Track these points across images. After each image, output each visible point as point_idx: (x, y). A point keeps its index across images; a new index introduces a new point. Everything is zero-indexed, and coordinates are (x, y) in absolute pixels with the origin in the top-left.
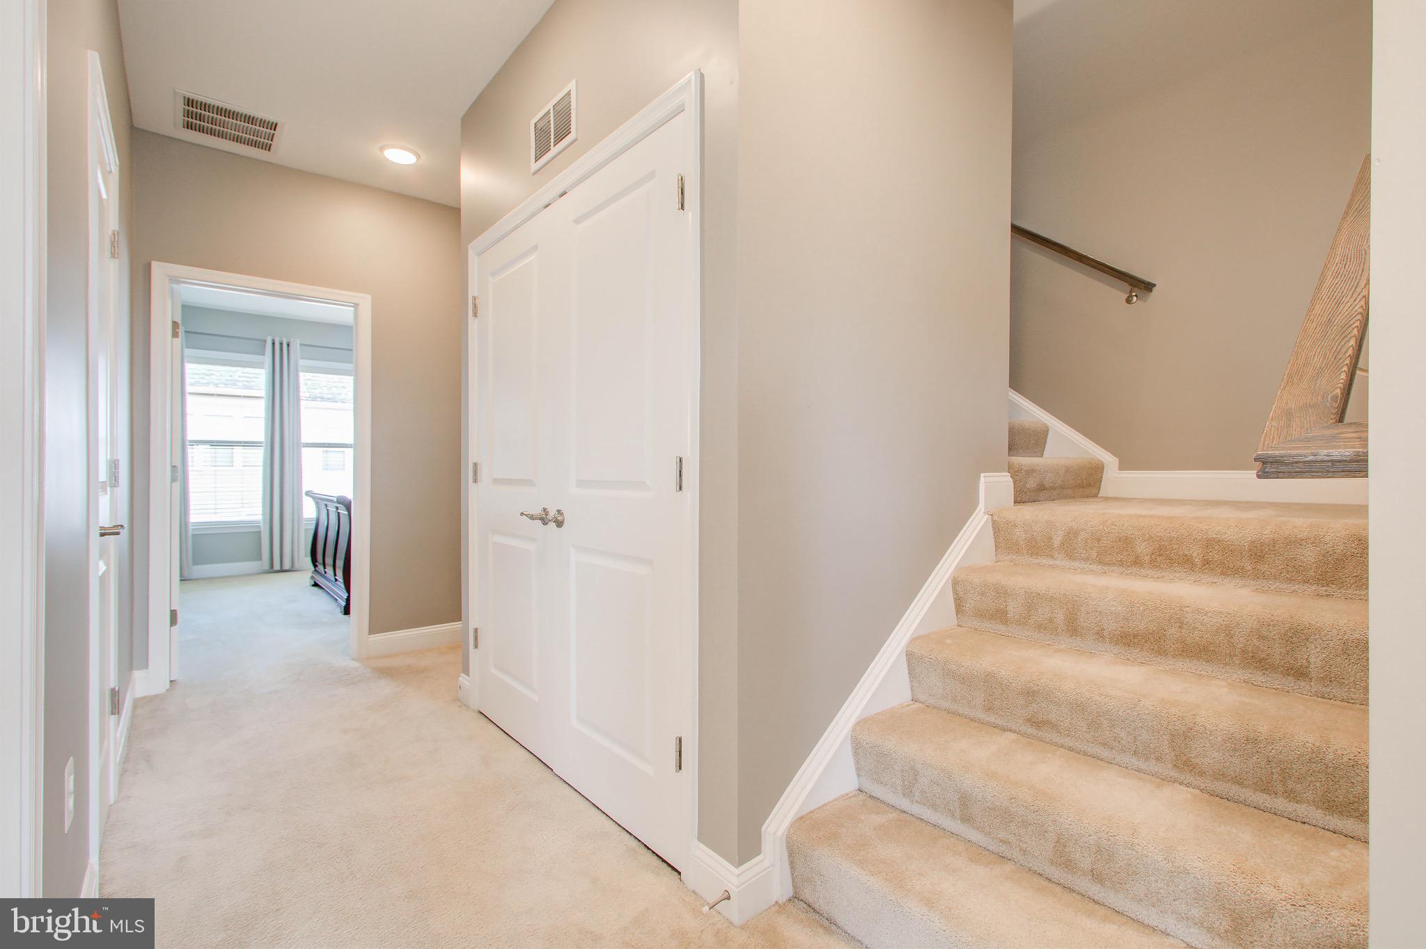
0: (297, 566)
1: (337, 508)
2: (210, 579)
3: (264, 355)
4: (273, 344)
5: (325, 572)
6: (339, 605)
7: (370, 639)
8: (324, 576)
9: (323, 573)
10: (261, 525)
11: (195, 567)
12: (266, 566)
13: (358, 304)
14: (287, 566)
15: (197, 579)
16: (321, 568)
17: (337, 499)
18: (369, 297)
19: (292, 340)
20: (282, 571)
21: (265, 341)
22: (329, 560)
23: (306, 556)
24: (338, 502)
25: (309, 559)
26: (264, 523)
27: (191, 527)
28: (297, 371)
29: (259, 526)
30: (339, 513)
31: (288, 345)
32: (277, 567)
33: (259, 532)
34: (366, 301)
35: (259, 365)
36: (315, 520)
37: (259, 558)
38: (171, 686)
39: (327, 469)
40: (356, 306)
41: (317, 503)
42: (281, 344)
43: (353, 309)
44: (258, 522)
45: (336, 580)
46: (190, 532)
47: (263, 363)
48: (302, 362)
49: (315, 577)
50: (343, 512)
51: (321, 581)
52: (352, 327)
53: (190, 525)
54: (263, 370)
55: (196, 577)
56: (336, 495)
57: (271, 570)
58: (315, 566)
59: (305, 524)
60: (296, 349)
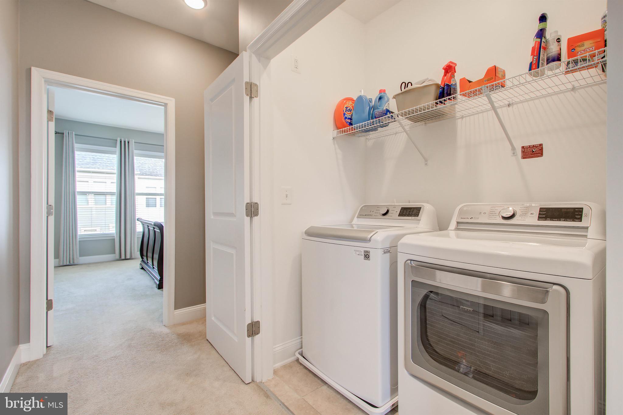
0: (133, 257)
1: (154, 228)
2: (89, 264)
3: (116, 147)
4: (121, 142)
5: (148, 263)
6: (155, 283)
7: (175, 313)
8: (147, 264)
9: (147, 263)
10: (115, 235)
11: (81, 258)
12: (118, 257)
13: (167, 104)
14: (128, 257)
15: (82, 264)
16: (145, 258)
17: (154, 224)
18: (173, 100)
19: (130, 140)
20: (126, 259)
21: (117, 140)
22: (150, 254)
23: (138, 251)
24: (154, 225)
25: (139, 253)
26: (117, 235)
27: (78, 237)
28: (133, 156)
29: (114, 236)
30: (155, 231)
31: (128, 142)
32: (123, 257)
33: (114, 239)
34: (172, 103)
35: (114, 153)
36: (142, 232)
37: (115, 253)
38: (47, 352)
39: (148, 207)
40: (166, 105)
41: (143, 225)
42: (125, 142)
43: (163, 107)
44: (113, 234)
45: (154, 268)
46: (78, 240)
47: (116, 152)
48: (136, 152)
49: (142, 264)
50: (157, 230)
51: (145, 266)
52: (163, 134)
53: (78, 236)
54: (116, 155)
55: (81, 263)
56: (154, 221)
57: (120, 259)
58: (142, 258)
59: (137, 235)
60: (132, 144)
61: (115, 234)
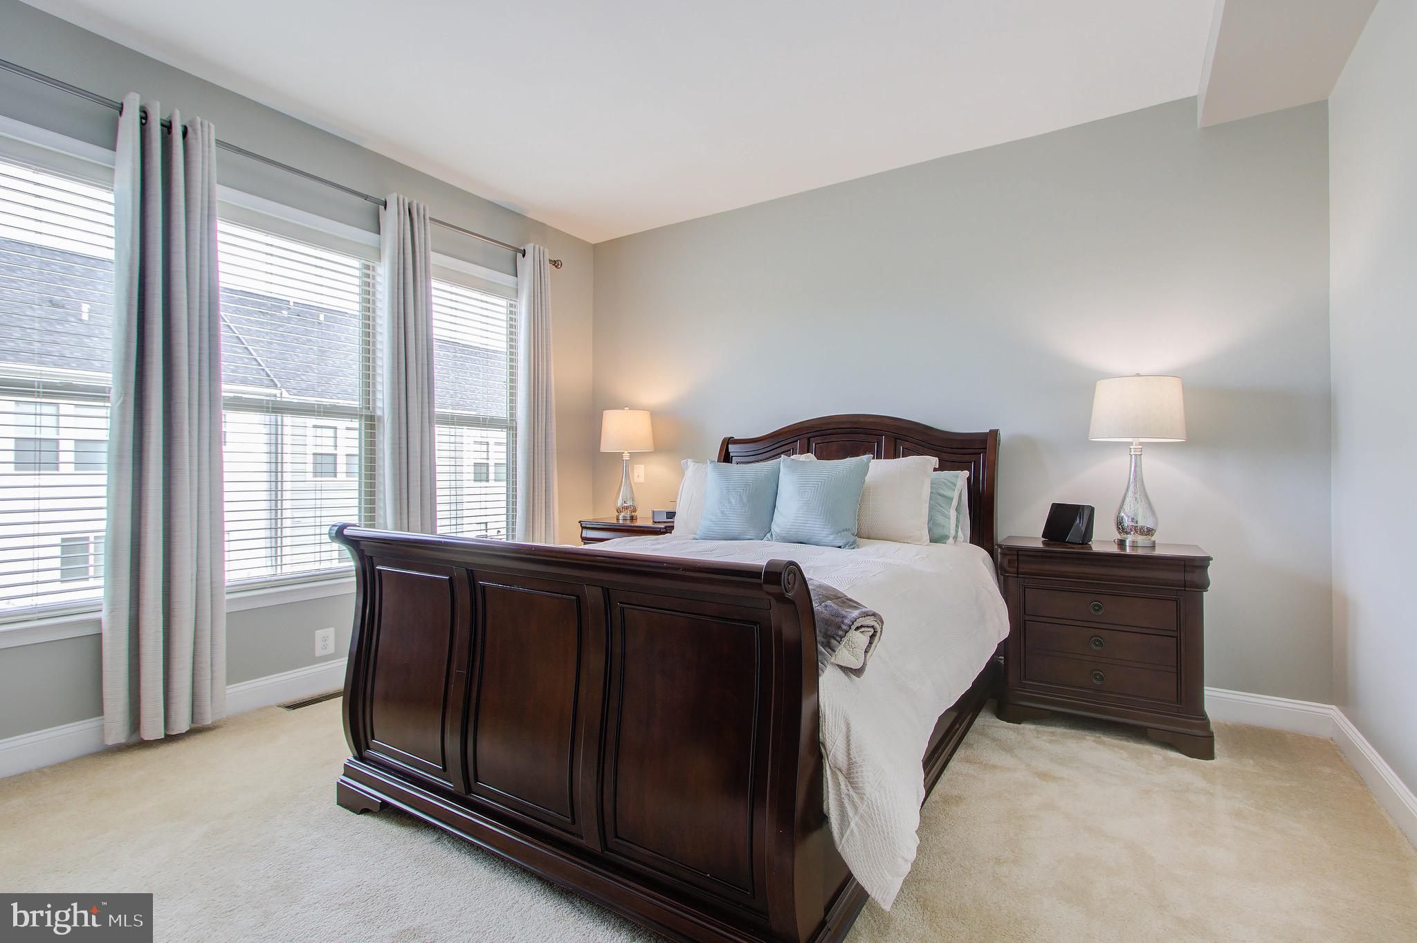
3: (116, 149)
4: (145, 121)
10: (104, 615)
12: (118, 732)
19: (198, 123)
20: (170, 738)
21: (122, 109)
26: (113, 611)
28: (210, 218)
29: (99, 622)
31: (185, 134)
32: (152, 728)
33: (99, 636)
35: (103, 176)
37: (98, 708)
42: (167, 127)
44: (97, 608)
48: (222, 194)
54: (115, 193)
57: (136, 743)
59: (229, 601)
60: (206, 155)
61: (105, 608)
